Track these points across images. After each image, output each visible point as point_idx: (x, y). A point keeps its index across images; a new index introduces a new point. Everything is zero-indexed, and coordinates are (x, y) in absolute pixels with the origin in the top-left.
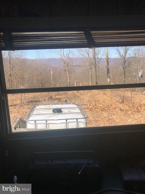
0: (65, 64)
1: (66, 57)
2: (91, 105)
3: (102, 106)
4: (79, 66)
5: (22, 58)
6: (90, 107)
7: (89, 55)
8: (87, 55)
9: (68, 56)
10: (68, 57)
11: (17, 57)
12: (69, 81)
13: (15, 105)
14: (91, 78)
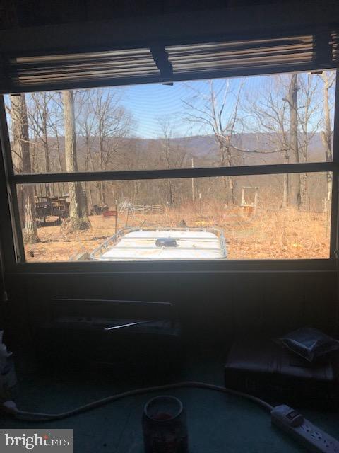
0: (222, 147)
1: (225, 133)
2: (275, 242)
3: (300, 246)
4: (255, 151)
5: (129, 136)
6: (272, 247)
7: (282, 126)
8: (277, 126)
9: (230, 128)
10: (232, 131)
11: (117, 135)
12: (231, 187)
13: (104, 238)
14: (287, 182)
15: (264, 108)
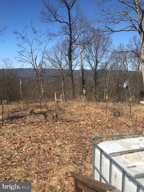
0: (37, 74)
2: (90, 120)
3: (101, 121)
7: (61, 66)
9: (40, 66)
15: (53, 58)
